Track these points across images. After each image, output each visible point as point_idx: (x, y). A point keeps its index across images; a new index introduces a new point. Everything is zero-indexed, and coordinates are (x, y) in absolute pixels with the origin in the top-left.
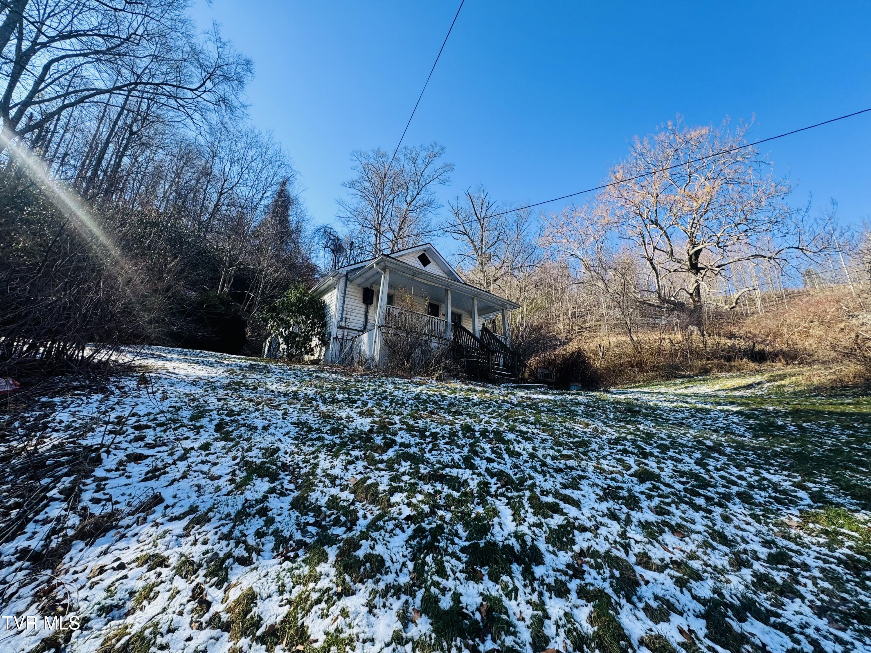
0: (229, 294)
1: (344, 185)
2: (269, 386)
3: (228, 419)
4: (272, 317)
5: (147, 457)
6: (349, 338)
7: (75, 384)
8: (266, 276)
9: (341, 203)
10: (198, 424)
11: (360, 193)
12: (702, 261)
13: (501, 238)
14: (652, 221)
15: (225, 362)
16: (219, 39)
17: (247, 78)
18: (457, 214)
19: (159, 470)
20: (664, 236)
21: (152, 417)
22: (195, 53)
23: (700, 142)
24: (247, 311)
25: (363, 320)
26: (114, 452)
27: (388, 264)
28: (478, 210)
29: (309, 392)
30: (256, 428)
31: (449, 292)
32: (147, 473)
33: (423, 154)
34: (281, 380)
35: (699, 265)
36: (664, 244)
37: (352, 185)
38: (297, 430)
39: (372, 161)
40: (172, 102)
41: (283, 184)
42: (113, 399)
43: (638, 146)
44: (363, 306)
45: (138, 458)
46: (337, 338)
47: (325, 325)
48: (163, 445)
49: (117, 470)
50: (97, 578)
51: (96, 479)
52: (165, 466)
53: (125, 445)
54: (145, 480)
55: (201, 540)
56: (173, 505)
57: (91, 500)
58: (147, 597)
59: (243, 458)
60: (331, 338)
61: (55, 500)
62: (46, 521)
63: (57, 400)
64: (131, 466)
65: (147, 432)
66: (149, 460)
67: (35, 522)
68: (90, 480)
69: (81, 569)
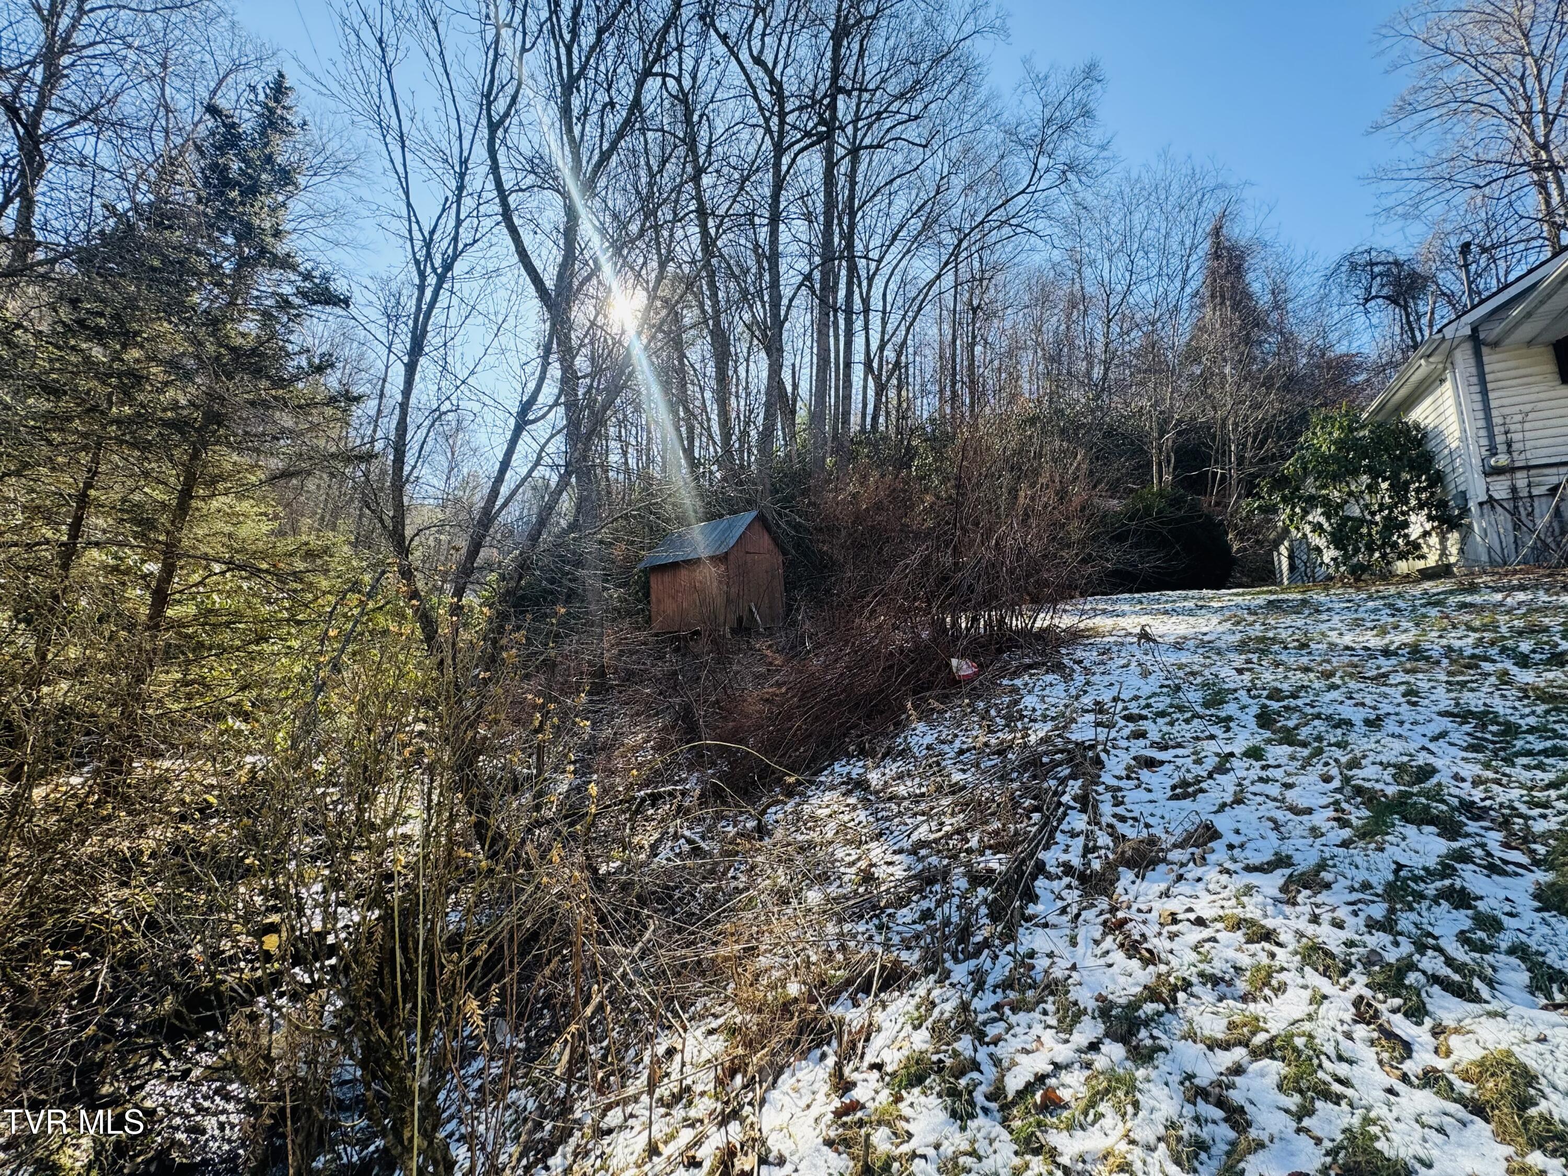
0: (1174, 484)
2: (1333, 637)
3: (1275, 705)
4: (1284, 499)
5: (1162, 763)
7: (1027, 661)
8: (1236, 424)
10: (1223, 714)
11: (1434, 114)
15: (1215, 604)
16: (1036, 80)
17: (1095, 97)
19: (1190, 785)
21: (1143, 702)
24: (1217, 504)
26: (1113, 751)
29: (1457, 644)
30: (1349, 723)
32: (1174, 788)
34: (1357, 623)
38: (1467, 728)
41: (1218, 229)
42: (1079, 679)
44: (1564, 391)
45: (1151, 764)
46: (1491, 502)
47: (1438, 479)
48: (1179, 745)
49: (1129, 778)
50: (1174, 928)
51: (1108, 788)
52: (1198, 780)
53: (1124, 743)
54: (1175, 797)
55: (1326, 917)
56: (1242, 846)
57: (1115, 816)
58: (1267, 984)
59: (1347, 780)
60: (1472, 505)
61: (1073, 808)
62: (1073, 835)
63: (1018, 682)
64: (1145, 774)
65: (1146, 725)
66: (1167, 768)
67: (1062, 832)
68: (1101, 789)
69: (1144, 907)
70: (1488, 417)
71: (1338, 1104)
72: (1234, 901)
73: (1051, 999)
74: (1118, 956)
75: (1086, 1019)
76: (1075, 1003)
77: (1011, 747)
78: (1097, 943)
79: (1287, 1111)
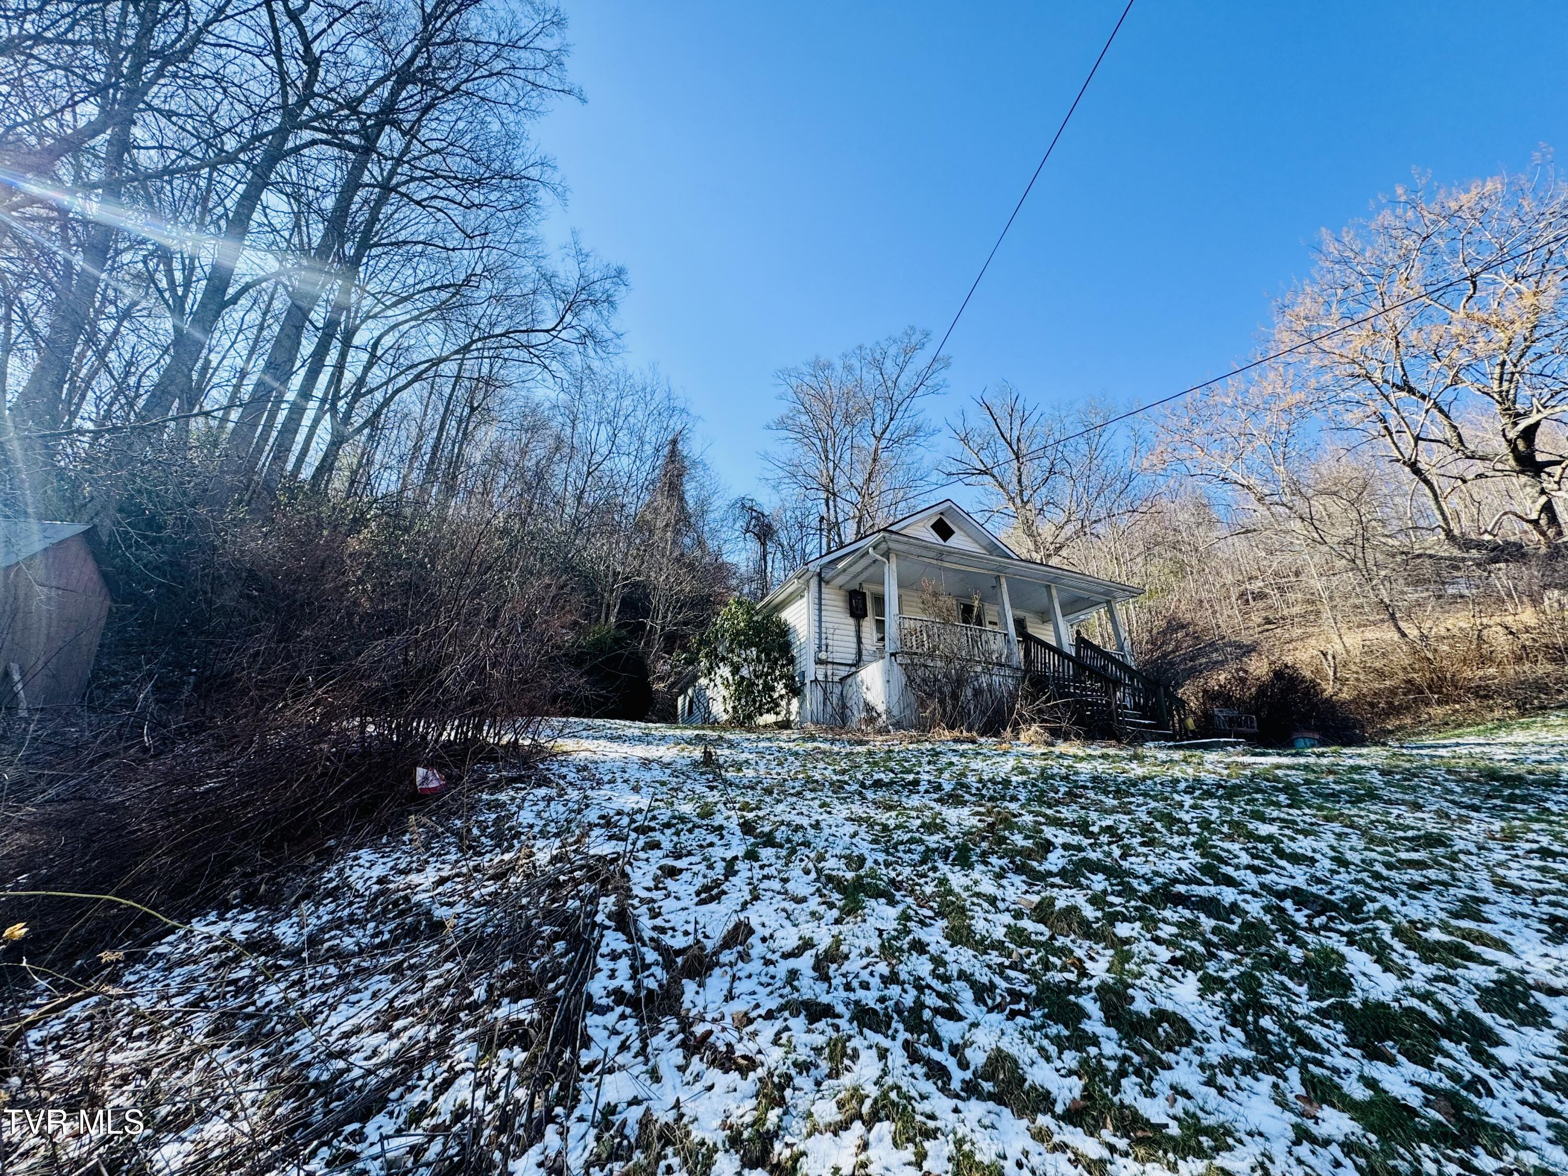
0: (617, 626)
1: (769, 428)
3: (748, 815)
5: (681, 871)
6: (836, 679)
7: (508, 773)
9: (766, 457)
10: (716, 824)
11: (793, 435)
12: (1544, 449)
13: (1057, 469)
14: (1398, 387)
15: (657, 734)
16: (579, 252)
17: (620, 295)
18: (965, 440)
19: (711, 889)
20: (1435, 411)
21: (647, 815)
22: (548, 279)
23: (1484, 210)
25: (855, 645)
26: (635, 863)
27: (892, 545)
28: (1005, 426)
31: (1003, 581)
32: (698, 894)
33: (892, 351)
35: (1540, 458)
36: (1438, 429)
37: (782, 424)
38: (865, 829)
39: (807, 379)
40: (524, 355)
41: (674, 442)
43: (1333, 248)
44: (851, 621)
45: (672, 872)
46: (816, 680)
47: (792, 661)
48: (690, 854)
49: (657, 888)
50: (750, 1028)
51: (642, 901)
52: (717, 884)
53: (642, 855)
54: (702, 902)
55: (855, 984)
56: (772, 936)
57: (655, 928)
58: (844, 1054)
59: (819, 871)
60: (807, 681)
61: (608, 928)
62: (614, 956)
63: (503, 797)
64: (669, 883)
65: (657, 836)
66: (686, 876)
67: (602, 956)
68: (636, 902)
69: (717, 1015)
70: (820, 627)
71: (936, 1138)
72: (788, 989)
73: (669, 1150)
74: (714, 1075)
75: (719, 1156)
76: (703, 1143)
77: (513, 869)
78: (682, 1069)
79: (910, 1164)
